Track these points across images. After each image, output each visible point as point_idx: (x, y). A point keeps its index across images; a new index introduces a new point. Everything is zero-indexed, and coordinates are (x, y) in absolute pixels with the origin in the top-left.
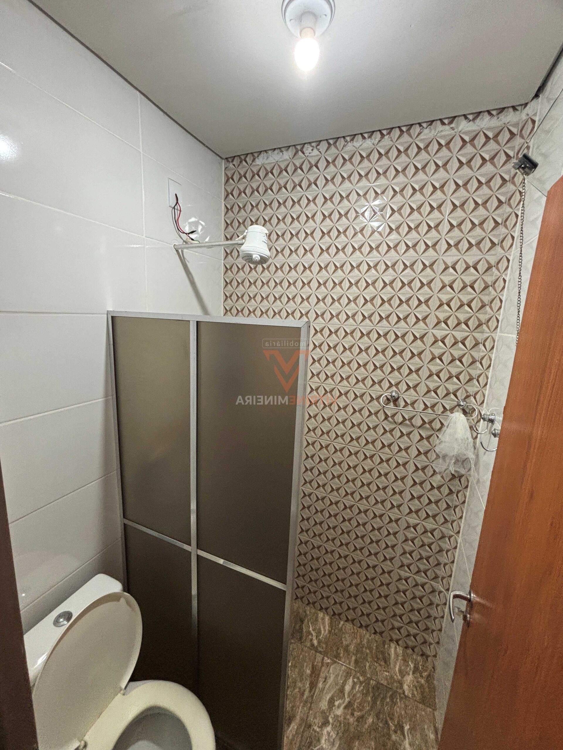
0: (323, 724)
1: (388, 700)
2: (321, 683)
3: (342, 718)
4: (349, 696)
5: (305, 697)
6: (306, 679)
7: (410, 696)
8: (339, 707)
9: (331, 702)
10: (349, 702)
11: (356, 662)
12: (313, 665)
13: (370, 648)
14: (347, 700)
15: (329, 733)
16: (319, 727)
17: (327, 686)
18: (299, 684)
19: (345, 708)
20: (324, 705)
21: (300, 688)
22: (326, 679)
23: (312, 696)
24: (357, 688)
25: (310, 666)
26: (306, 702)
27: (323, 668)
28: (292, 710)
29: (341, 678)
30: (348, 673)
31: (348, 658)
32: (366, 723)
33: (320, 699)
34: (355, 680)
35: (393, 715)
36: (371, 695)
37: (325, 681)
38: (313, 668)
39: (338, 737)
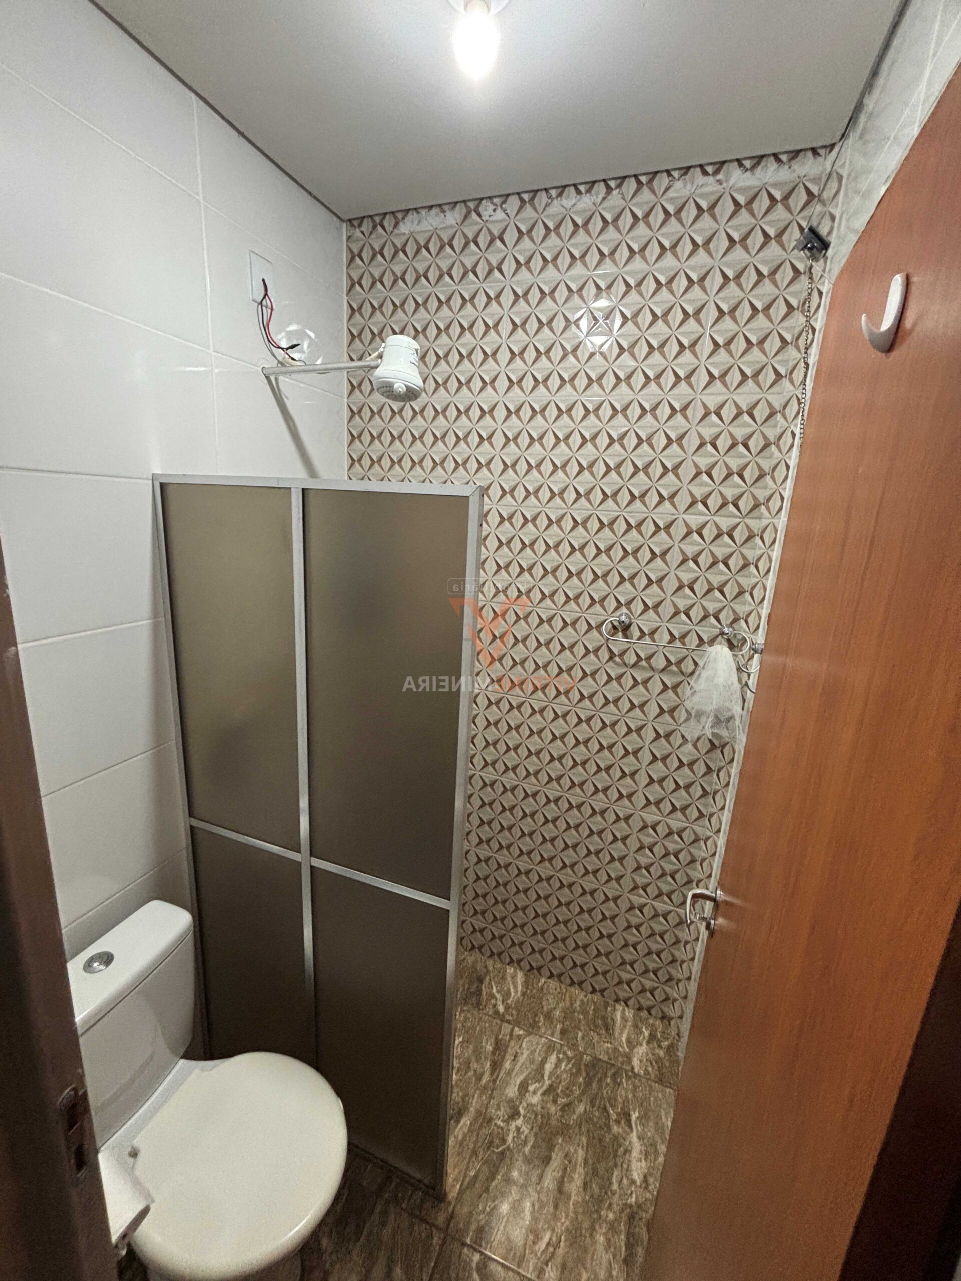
0: (509, 1118)
1: (608, 1080)
2: (508, 1062)
3: (539, 1108)
4: (549, 1079)
5: (484, 1081)
6: (486, 1058)
7: (642, 1073)
8: (534, 1093)
9: (523, 1087)
10: (551, 1086)
11: (563, 1032)
12: (496, 1039)
13: (585, 1013)
14: (547, 1083)
15: (518, 1129)
16: (503, 1121)
17: (517, 1067)
18: (474, 1066)
19: (544, 1094)
20: (512, 1091)
21: (475, 1071)
22: (515, 1056)
23: (494, 1081)
24: (563, 1067)
25: (493, 1040)
26: (485, 1088)
27: (512, 1043)
28: (464, 1101)
29: (539, 1055)
30: (549, 1047)
31: (550, 1027)
32: (574, 1112)
33: (506, 1083)
34: (561, 1056)
35: (616, 1100)
36: (584, 1074)
37: (514, 1060)
38: (496, 1044)
39: (532, 1134)
